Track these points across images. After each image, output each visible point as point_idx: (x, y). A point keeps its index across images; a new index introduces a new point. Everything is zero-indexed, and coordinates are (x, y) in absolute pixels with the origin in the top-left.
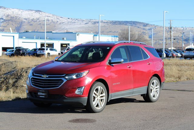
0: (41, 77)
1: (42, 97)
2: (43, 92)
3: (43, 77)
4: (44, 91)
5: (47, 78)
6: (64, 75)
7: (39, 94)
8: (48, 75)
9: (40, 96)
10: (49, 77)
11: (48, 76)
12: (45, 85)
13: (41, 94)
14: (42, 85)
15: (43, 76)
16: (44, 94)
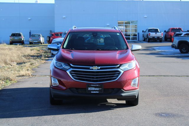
0: (89, 69)
1: (94, 92)
2: (95, 87)
3: (93, 69)
4: (98, 85)
5: (98, 69)
6: (118, 66)
7: (89, 89)
8: (98, 66)
9: (92, 92)
10: (101, 69)
11: (99, 68)
12: (97, 78)
13: (93, 89)
14: (93, 78)
15: (91, 68)
16: (97, 89)
